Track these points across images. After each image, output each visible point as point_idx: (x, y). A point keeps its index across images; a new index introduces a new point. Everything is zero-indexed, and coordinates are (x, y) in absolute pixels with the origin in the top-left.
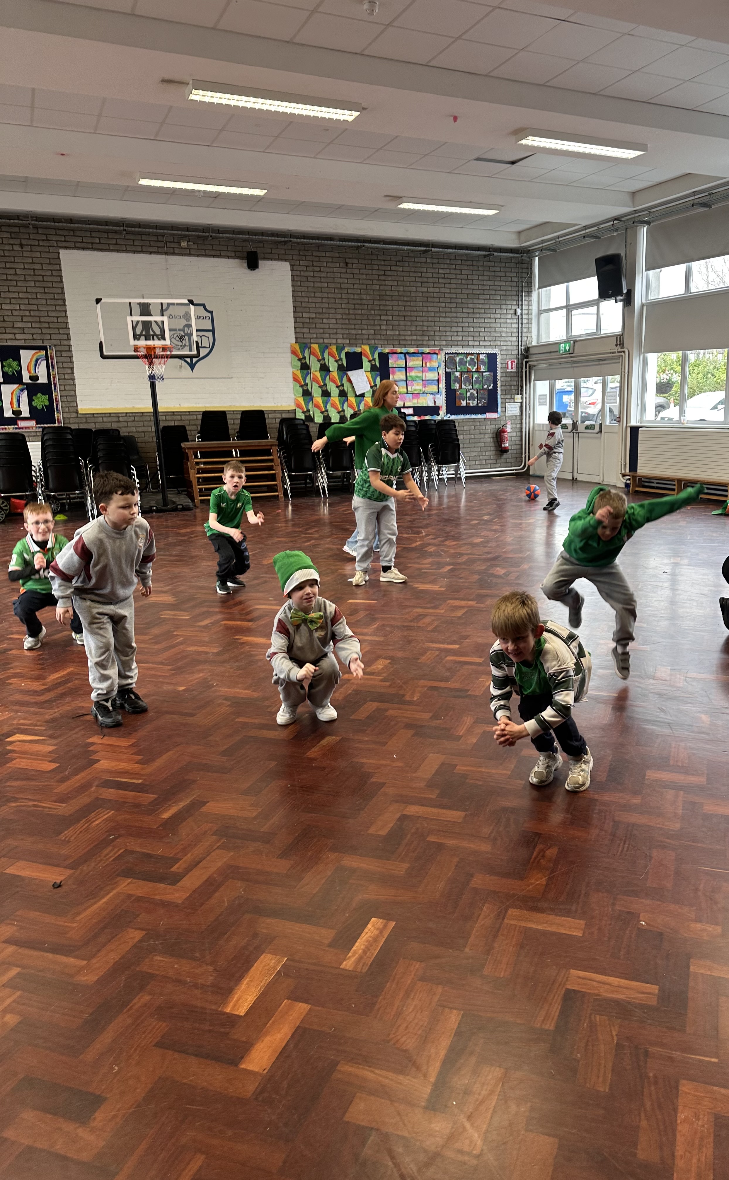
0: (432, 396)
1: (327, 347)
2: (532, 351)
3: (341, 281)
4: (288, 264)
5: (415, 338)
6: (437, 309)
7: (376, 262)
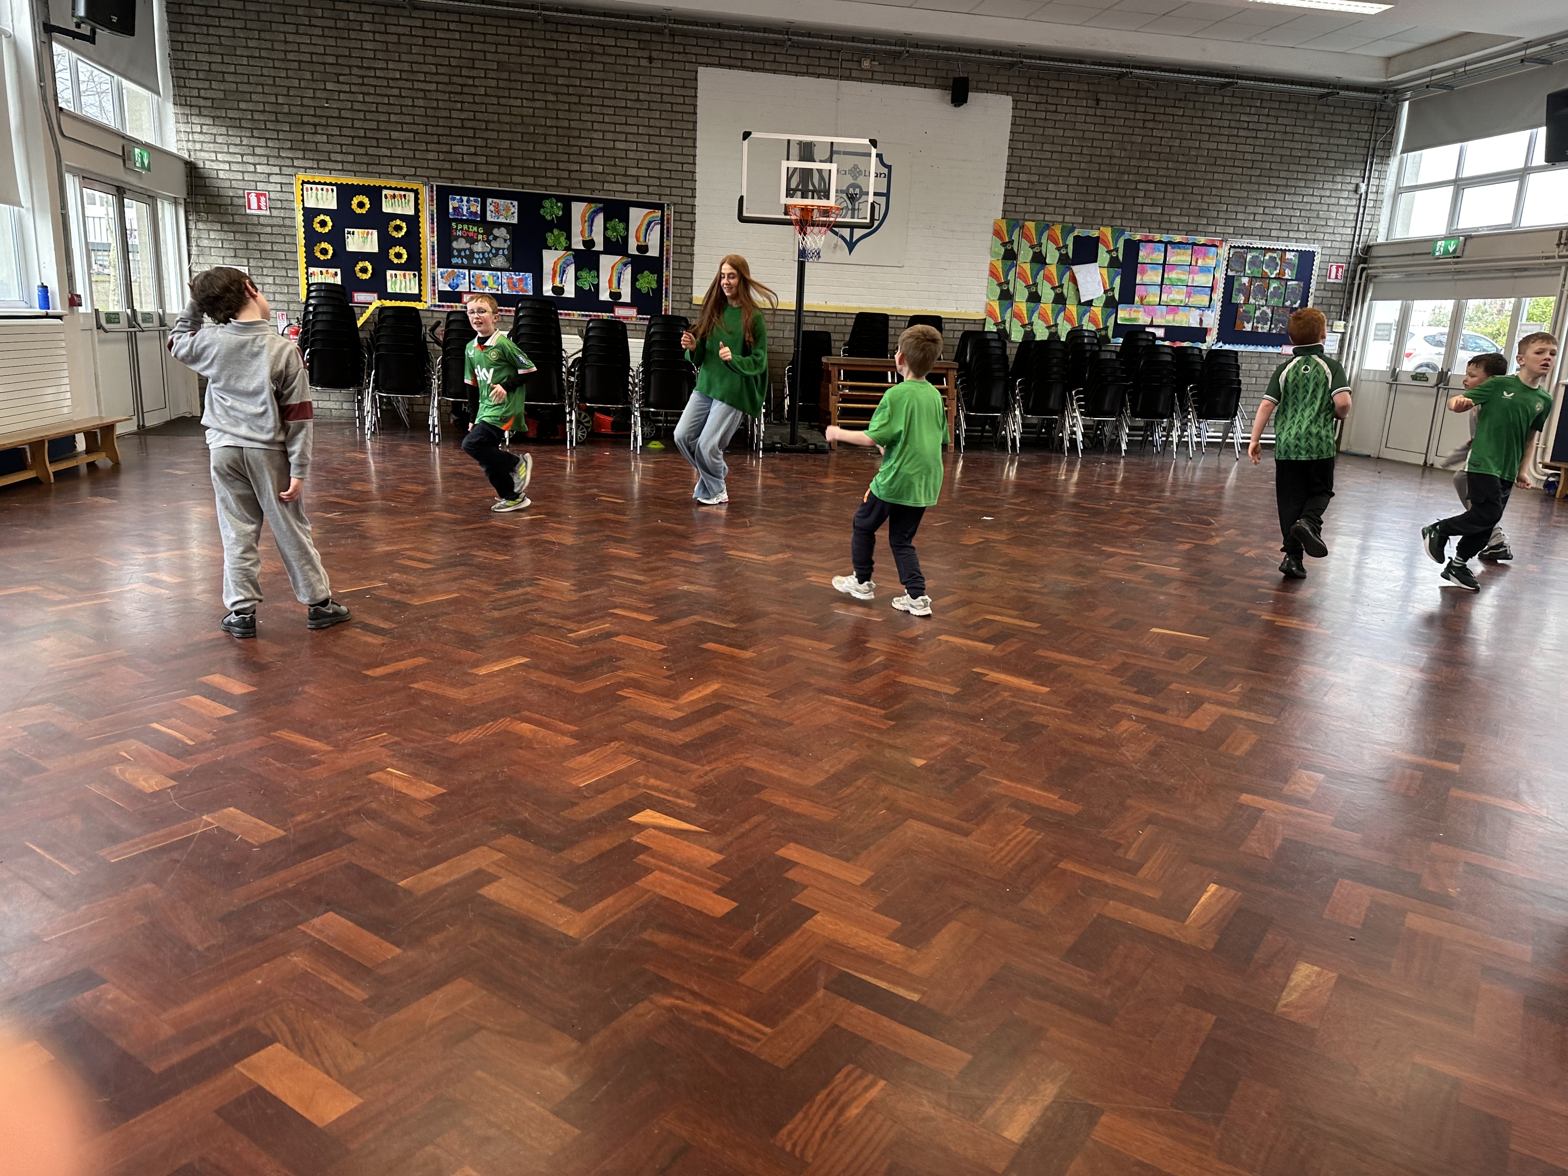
0: (1198, 312)
1: (1047, 227)
2: (1374, 252)
3: (1085, 127)
4: (1010, 98)
5: (1186, 220)
6: (1228, 178)
7: (1144, 100)
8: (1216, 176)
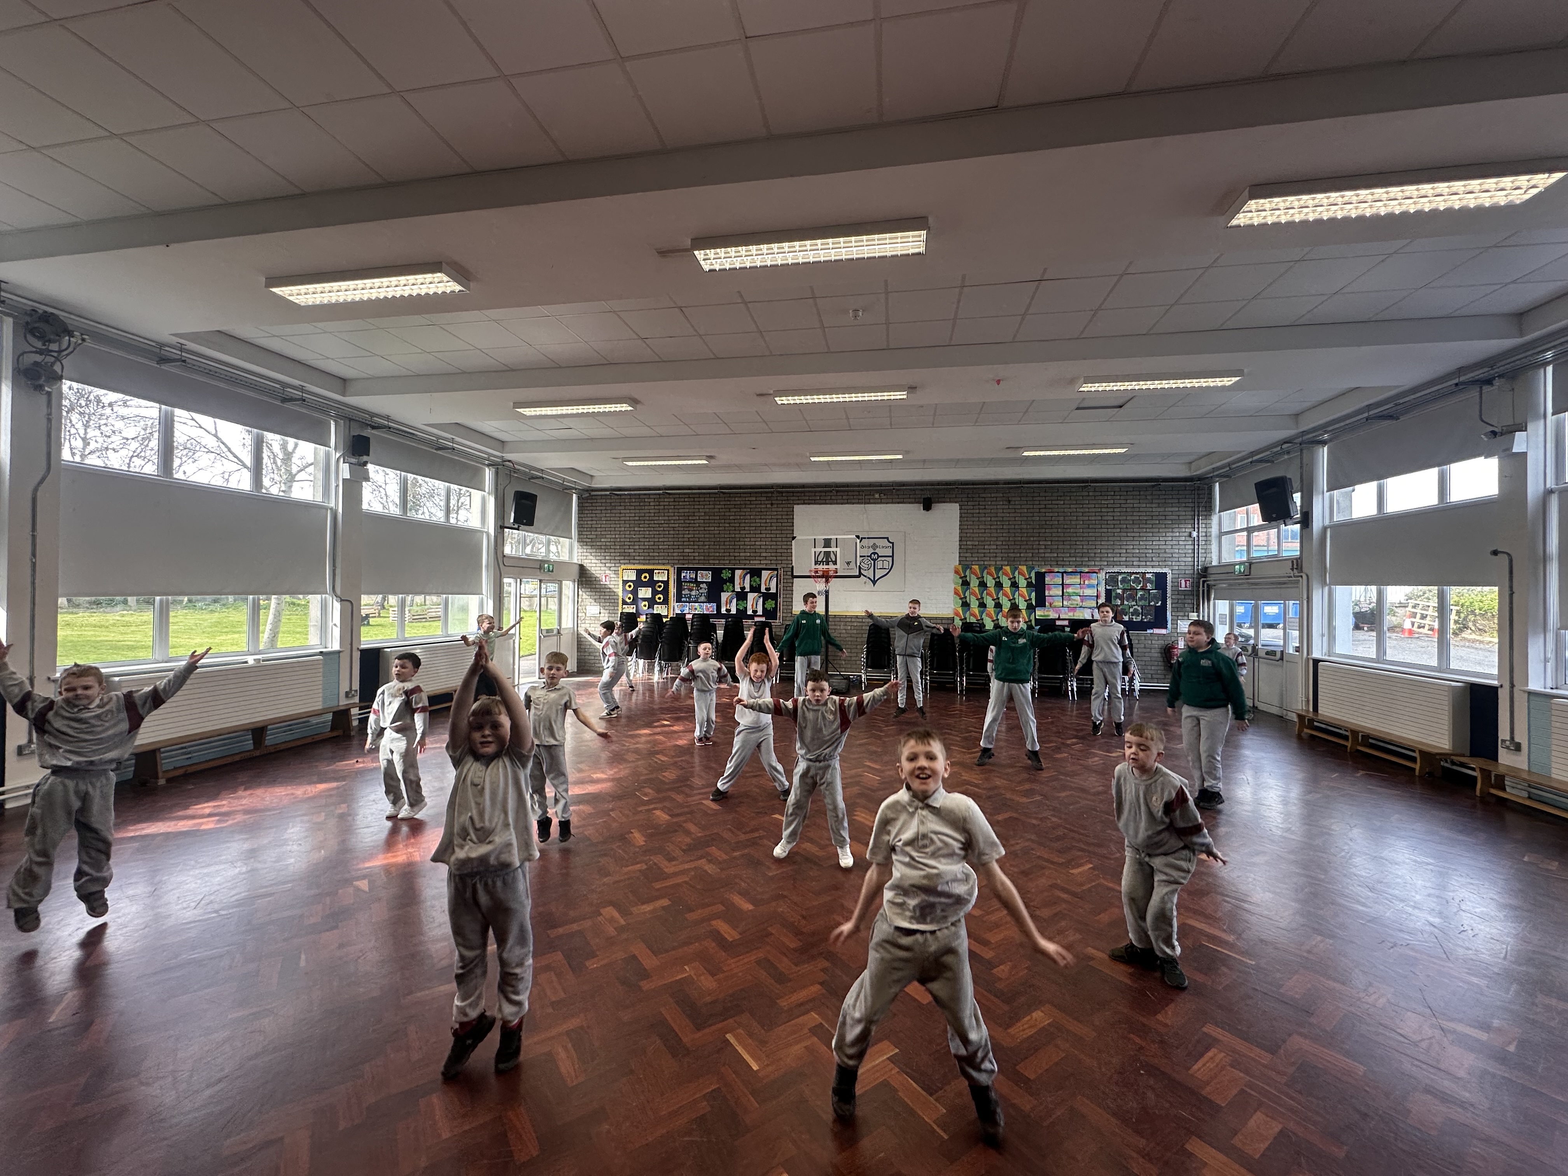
0: (1089, 610)
1: (986, 568)
2: (1210, 571)
3: (1003, 515)
4: (957, 505)
5: (1074, 559)
6: (1099, 534)
7: (1038, 499)
8: (1090, 534)
